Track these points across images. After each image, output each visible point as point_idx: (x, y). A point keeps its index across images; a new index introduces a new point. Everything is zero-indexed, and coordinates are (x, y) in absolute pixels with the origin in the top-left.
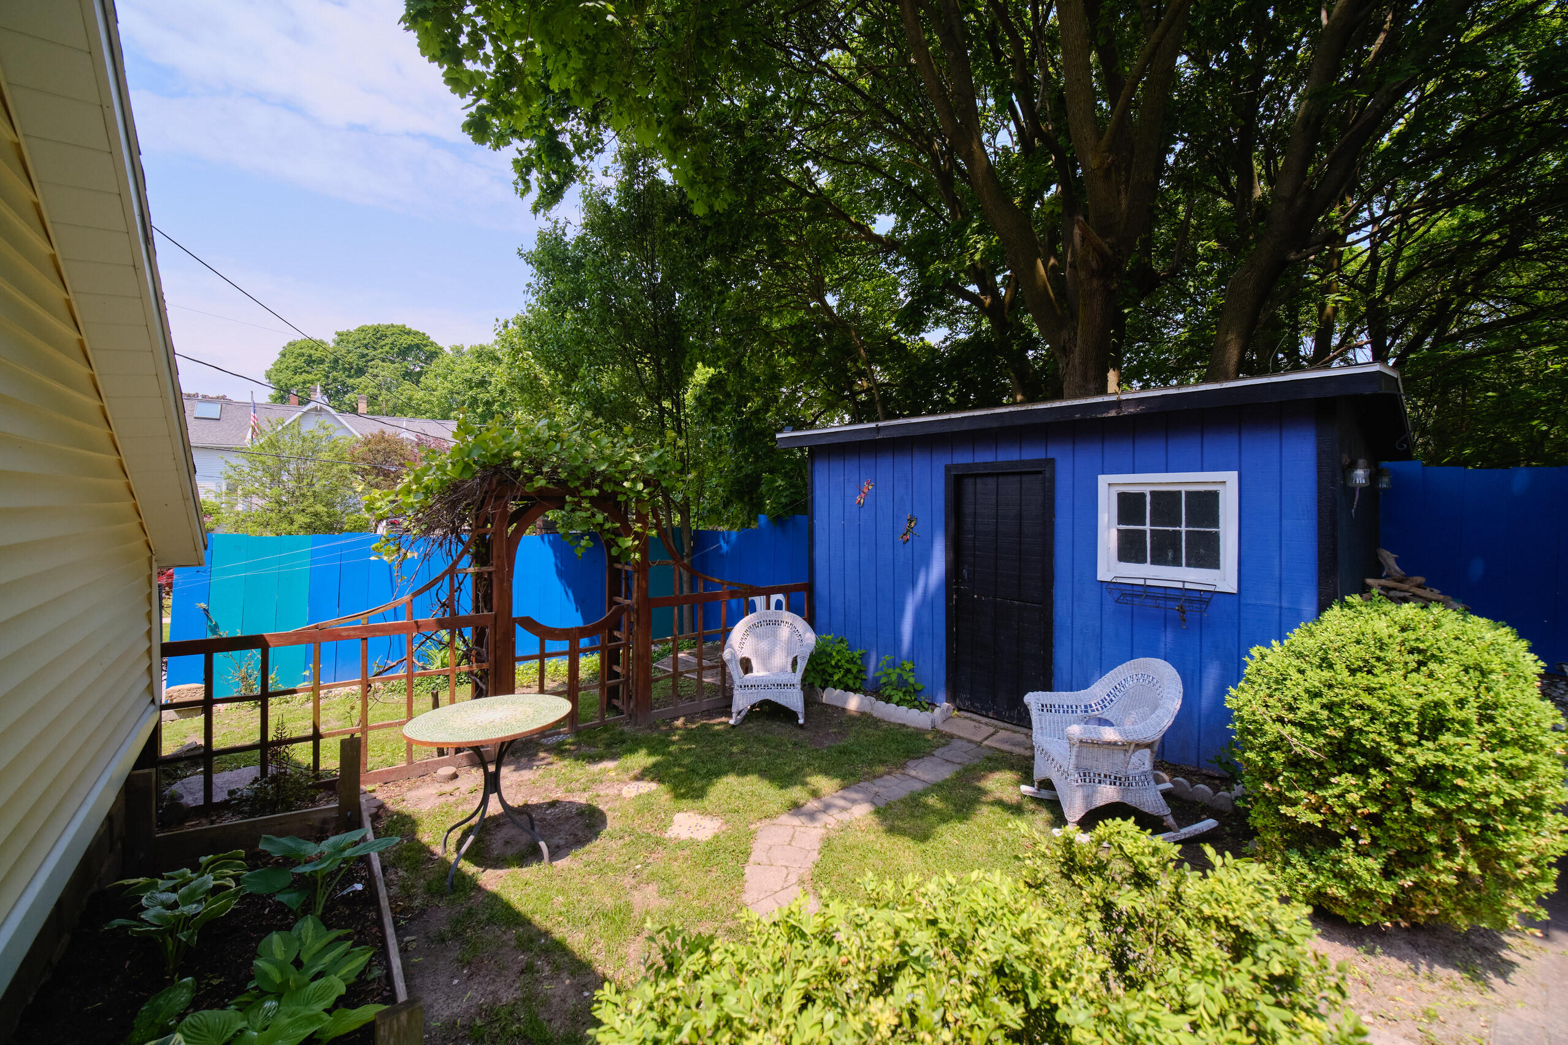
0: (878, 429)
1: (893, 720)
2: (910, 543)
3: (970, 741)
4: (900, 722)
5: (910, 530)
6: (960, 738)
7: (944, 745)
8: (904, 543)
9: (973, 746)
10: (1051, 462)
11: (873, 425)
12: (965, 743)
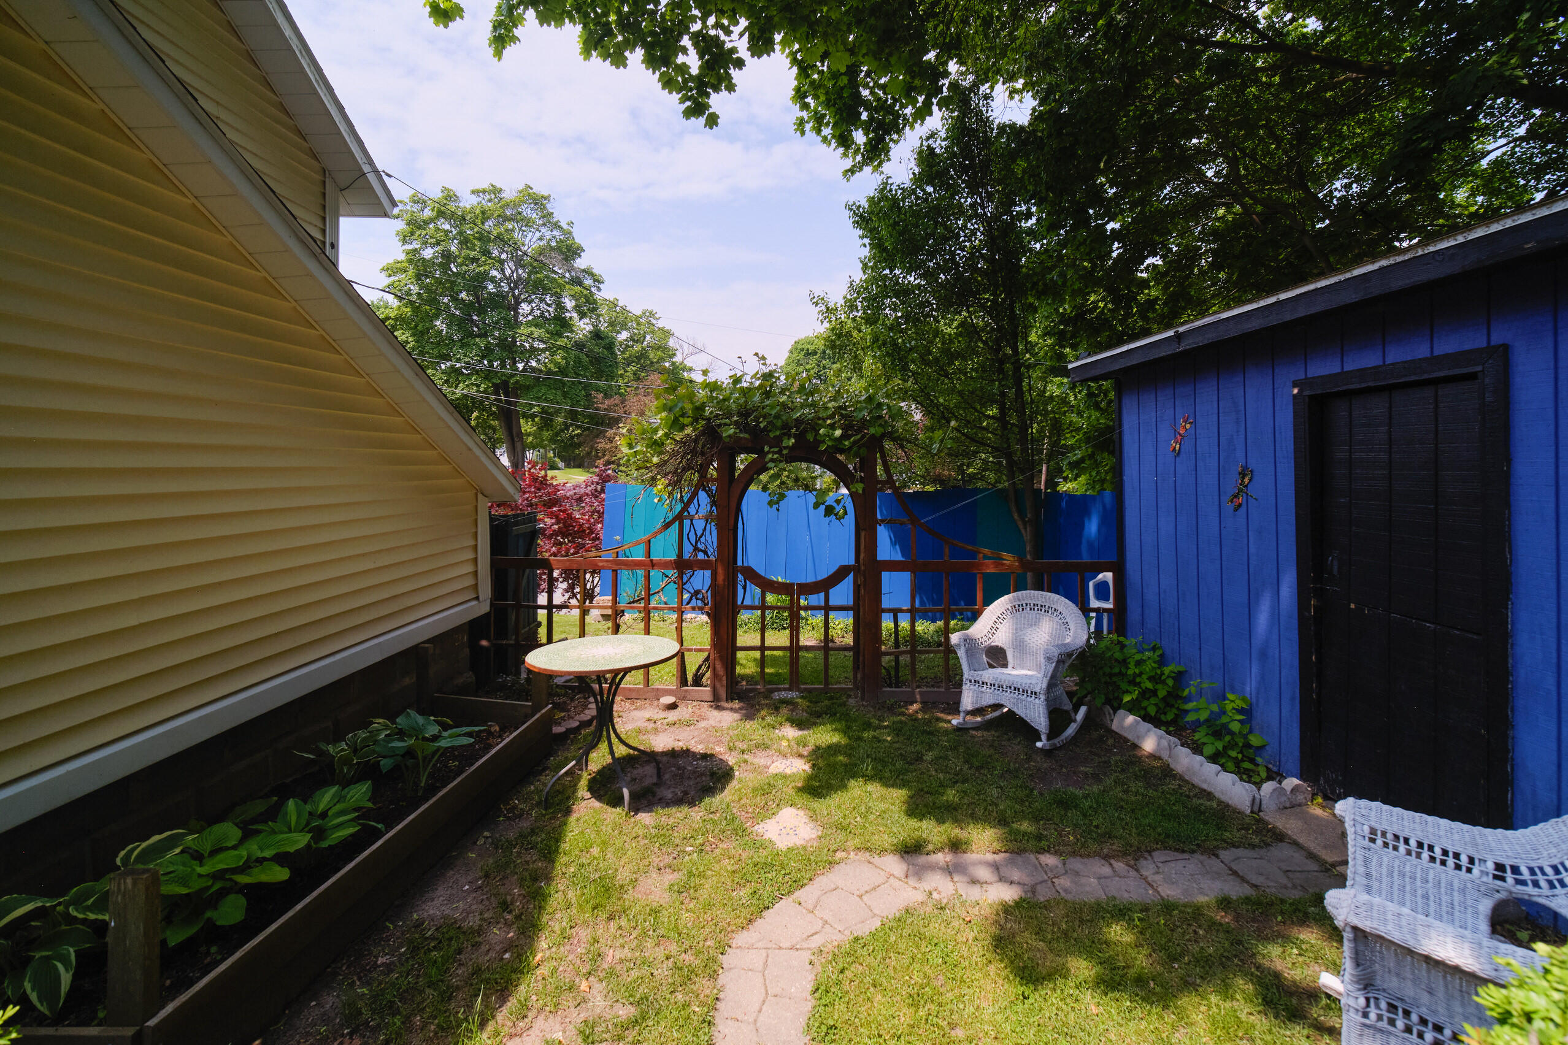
0: (1178, 337)
1: (1196, 781)
2: (1243, 510)
3: (1312, 856)
4: (1205, 786)
5: (1243, 490)
6: (1296, 844)
7: (1253, 846)
8: (1236, 510)
9: (1313, 866)
10: (1504, 352)
11: (1171, 333)
12: (1298, 857)
